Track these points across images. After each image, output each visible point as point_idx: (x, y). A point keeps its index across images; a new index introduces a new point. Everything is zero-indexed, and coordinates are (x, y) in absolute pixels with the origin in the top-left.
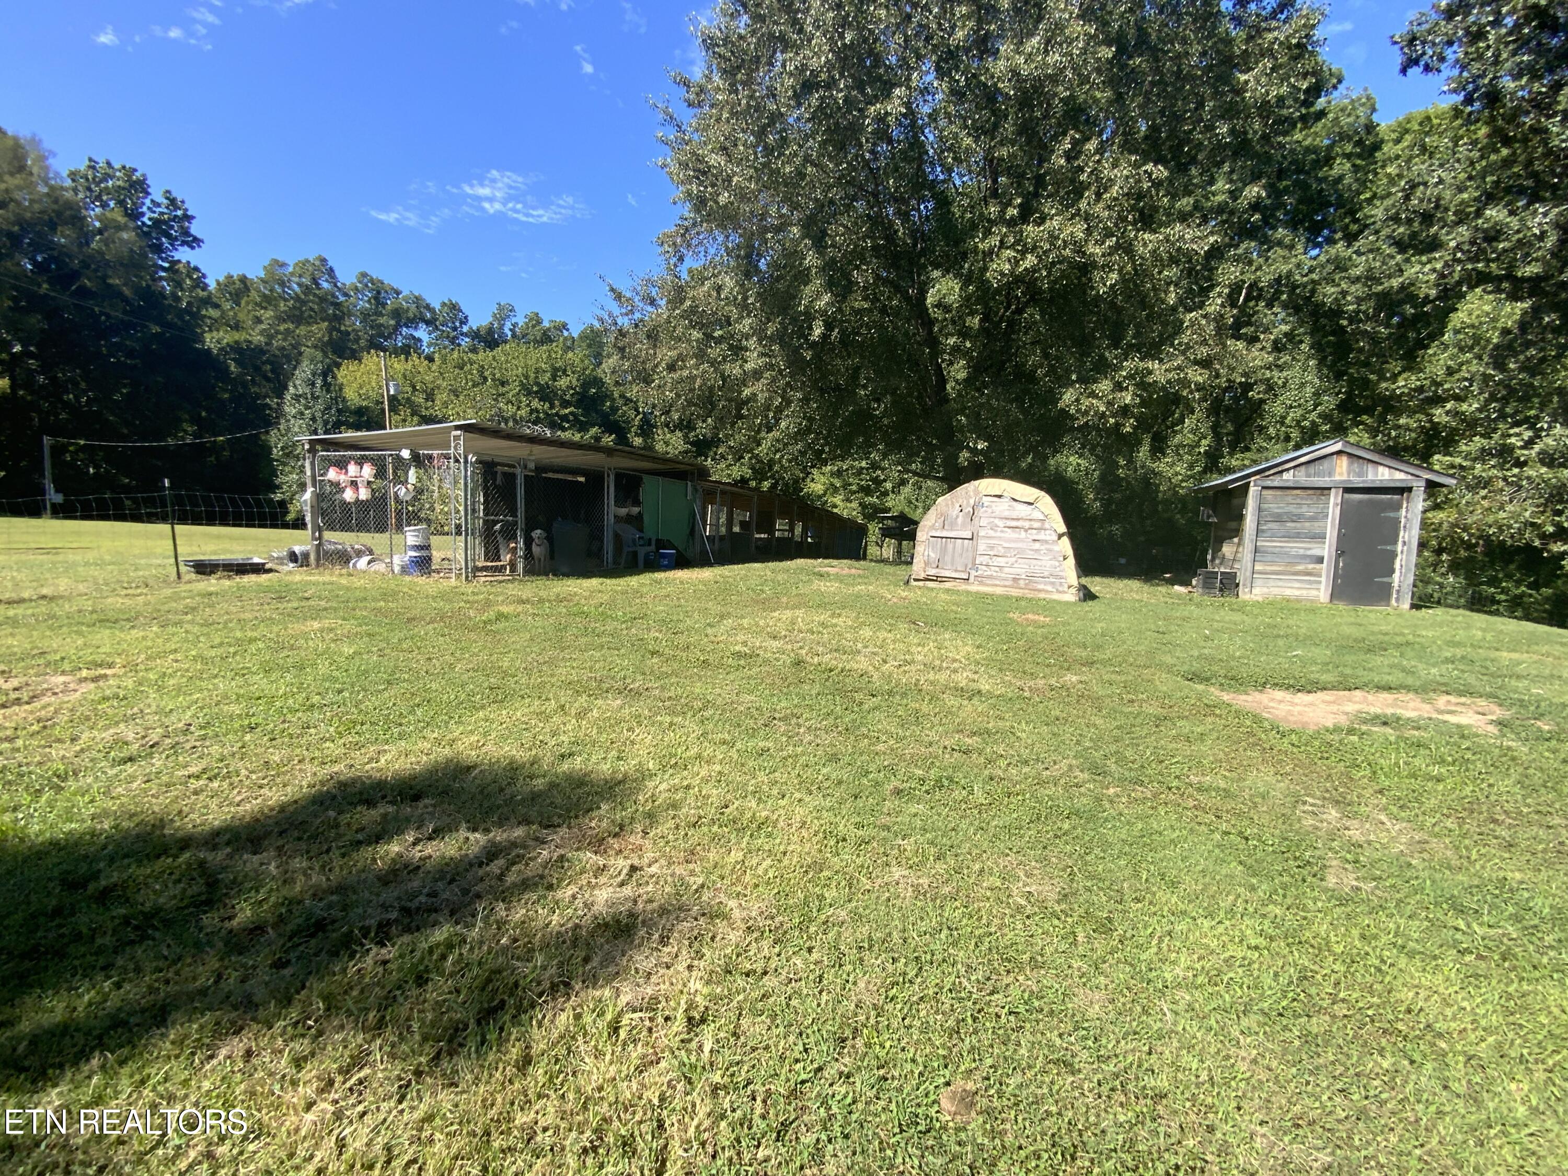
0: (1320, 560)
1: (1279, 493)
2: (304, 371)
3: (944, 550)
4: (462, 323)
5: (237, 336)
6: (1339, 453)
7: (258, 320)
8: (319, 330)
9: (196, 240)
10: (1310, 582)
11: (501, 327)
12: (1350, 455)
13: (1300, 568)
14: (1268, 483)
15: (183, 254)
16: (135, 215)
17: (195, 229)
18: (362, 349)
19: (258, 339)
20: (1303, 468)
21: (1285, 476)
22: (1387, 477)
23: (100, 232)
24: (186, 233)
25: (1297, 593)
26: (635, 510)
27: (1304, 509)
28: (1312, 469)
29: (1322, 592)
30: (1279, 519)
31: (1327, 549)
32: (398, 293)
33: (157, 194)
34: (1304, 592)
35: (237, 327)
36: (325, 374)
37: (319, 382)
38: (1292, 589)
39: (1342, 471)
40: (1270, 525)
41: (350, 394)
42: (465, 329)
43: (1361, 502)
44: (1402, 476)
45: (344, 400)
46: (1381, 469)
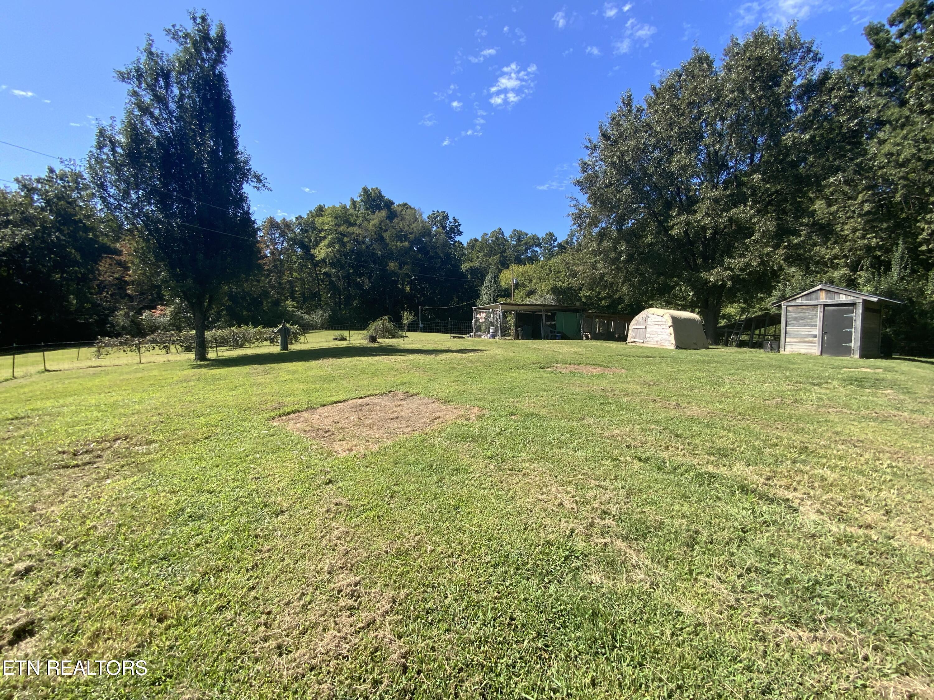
0: (815, 336)
1: (795, 308)
2: (489, 277)
3: (637, 332)
4: (554, 241)
5: (471, 264)
6: (821, 289)
7: (478, 257)
8: (497, 258)
9: (462, 232)
10: (812, 346)
11: (572, 239)
12: (826, 290)
13: (807, 340)
14: (790, 304)
15: (458, 238)
16: (444, 227)
17: (461, 229)
18: (511, 262)
19: (477, 264)
20: (805, 297)
21: (798, 301)
22: (844, 299)
23: (435, 236)
24: (458, 230)
25: (806, 351)
26: (553, 323)
27: (807, 314)
28: (809, 297)
29: (815, 350)
30: (796, 319)
31: (817, 331)
32: (527, 235)
33: (451, 219)
34: (809, 351)
35: (471, 261)
36: (495, 277)
37: (493, 281)
38: (803, 349)
39: (823, 298)
40: (792, 322)
41: (502, 284)
42: (556, 244)
43: (834, 310)
44: (852, 298)
45: (501, 286)
46: (841, 295)
